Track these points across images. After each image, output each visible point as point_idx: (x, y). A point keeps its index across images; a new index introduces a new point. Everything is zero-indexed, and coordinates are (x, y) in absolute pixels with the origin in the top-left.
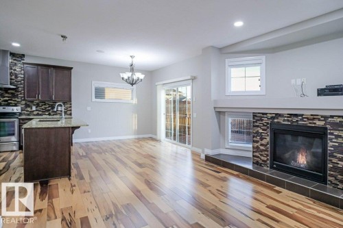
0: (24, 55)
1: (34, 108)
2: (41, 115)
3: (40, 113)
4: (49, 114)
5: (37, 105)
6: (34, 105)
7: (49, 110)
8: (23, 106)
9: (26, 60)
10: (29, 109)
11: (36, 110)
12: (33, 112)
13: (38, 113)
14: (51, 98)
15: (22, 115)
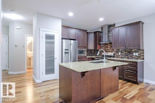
0: (115, 24)
1: (120, 54)
2: (123, 58)
3: (123, 56)
4: (128, 58)
5: (122, 52)
6: (120, 52)
7: (128, 55)
8: (115, 52)
9: (116, 26)
10: (117, 54)
11: (121, 55)
12: (119, 56)
13: (122, 57)
14: (125, 47)
15: (114, 57)
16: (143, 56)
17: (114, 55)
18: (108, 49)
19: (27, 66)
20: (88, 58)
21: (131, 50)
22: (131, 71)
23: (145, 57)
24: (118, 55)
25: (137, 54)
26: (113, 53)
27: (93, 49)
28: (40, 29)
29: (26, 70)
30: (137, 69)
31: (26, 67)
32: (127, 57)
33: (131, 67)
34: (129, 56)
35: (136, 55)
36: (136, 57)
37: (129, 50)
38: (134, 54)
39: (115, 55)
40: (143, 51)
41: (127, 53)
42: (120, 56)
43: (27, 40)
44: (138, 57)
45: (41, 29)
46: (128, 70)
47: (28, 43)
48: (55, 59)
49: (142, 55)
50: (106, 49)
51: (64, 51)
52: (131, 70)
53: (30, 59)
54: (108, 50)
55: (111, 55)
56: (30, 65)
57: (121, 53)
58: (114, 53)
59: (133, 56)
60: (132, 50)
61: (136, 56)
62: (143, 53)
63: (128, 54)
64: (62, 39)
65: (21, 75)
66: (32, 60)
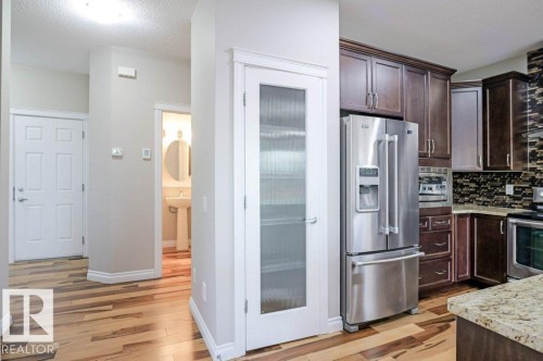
19: (164, 239)
20: (460, 216)
27: (481, 169)
28: (231, 52)
29: (160, 264)
31: (159, 244)
43: (163, 134)
45: (238, 56)
47: (167, 142)
48: (309, 228)
51: (355, 180)
53: (173, 210)
56: (175, 238)
64: (344, 113)
65: (137, 289)
66: (182, 214)
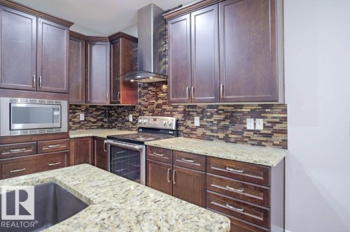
2: (209, 138)
4: (226, 139)
5: (203, 115)
6: (197, 114)
8: (180, 117)
10: (189, 123)
11: (201, 126)
12: (195, 129)
13: (204, 134)
14: (217, 94)
15: (178, 135)
16: (284, 132)
17: (177, 125)
18: (160, 102)
21: (236, 107)
22: (240, 210)
23: (290, 137)
24: (191, 125)
25: (260, 125)
26: (174, 119)
27: (109, 103)
30: (266, 202)
32: (221, 135)
33: (240, 191)
34: (229, 132)
35: (257, 128)
36: (256, 137)
37: (230, 109)
38: (250, 124)
39: (181, 128)
40: (285, 111)
41: (224, 120)
42: (200, 132)
44: (265, 135)
46: (225, 201)
49: (278, 127)
50: (153, 104)
52: (238, 205)
54: (159, 106)
55: (168, 127)
57: (201, 119)
58: (177, 121)
59: (246, 134)
60: (241, 106)
61: (256, 132)
62: (285, 119)
63: (227, 123)
